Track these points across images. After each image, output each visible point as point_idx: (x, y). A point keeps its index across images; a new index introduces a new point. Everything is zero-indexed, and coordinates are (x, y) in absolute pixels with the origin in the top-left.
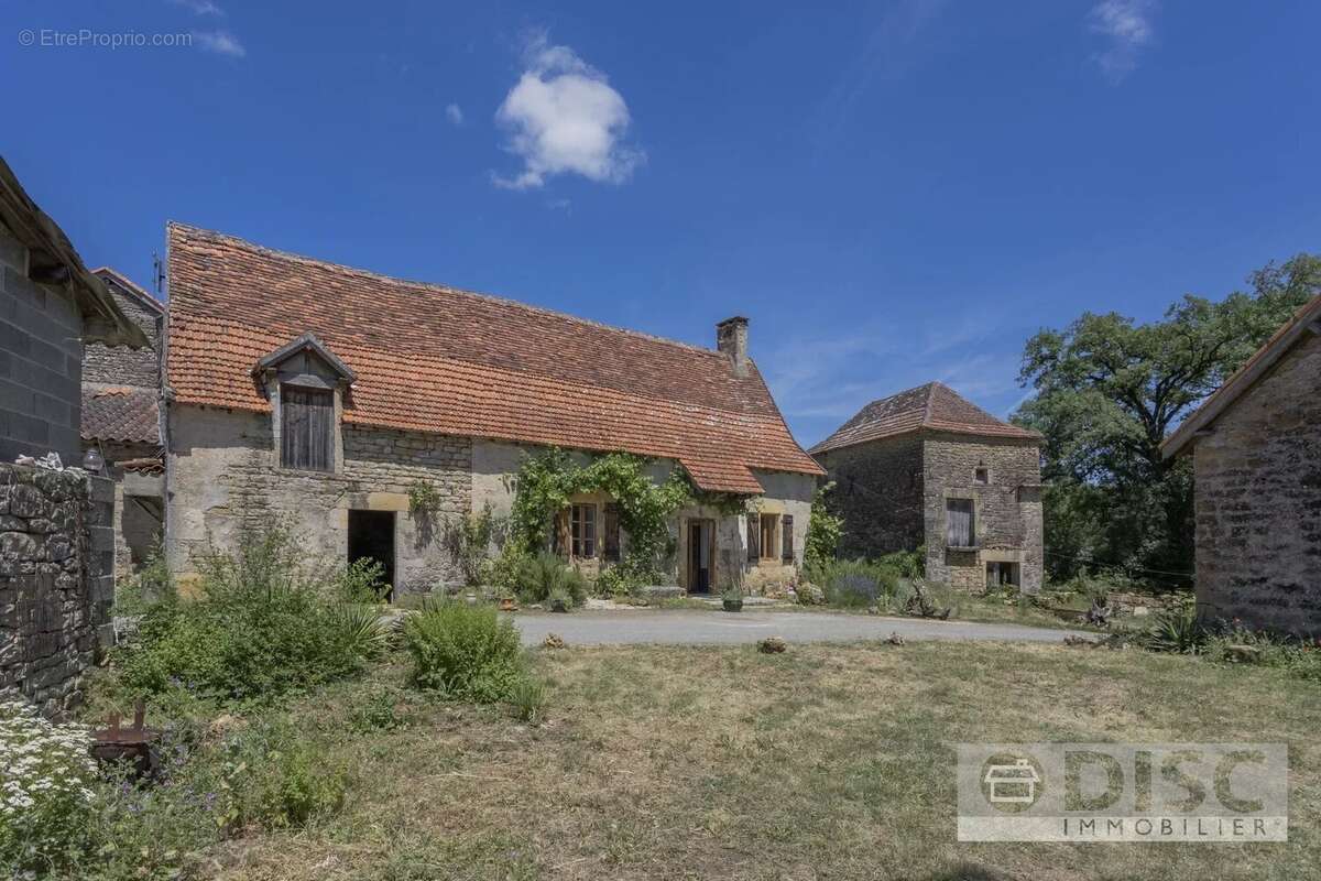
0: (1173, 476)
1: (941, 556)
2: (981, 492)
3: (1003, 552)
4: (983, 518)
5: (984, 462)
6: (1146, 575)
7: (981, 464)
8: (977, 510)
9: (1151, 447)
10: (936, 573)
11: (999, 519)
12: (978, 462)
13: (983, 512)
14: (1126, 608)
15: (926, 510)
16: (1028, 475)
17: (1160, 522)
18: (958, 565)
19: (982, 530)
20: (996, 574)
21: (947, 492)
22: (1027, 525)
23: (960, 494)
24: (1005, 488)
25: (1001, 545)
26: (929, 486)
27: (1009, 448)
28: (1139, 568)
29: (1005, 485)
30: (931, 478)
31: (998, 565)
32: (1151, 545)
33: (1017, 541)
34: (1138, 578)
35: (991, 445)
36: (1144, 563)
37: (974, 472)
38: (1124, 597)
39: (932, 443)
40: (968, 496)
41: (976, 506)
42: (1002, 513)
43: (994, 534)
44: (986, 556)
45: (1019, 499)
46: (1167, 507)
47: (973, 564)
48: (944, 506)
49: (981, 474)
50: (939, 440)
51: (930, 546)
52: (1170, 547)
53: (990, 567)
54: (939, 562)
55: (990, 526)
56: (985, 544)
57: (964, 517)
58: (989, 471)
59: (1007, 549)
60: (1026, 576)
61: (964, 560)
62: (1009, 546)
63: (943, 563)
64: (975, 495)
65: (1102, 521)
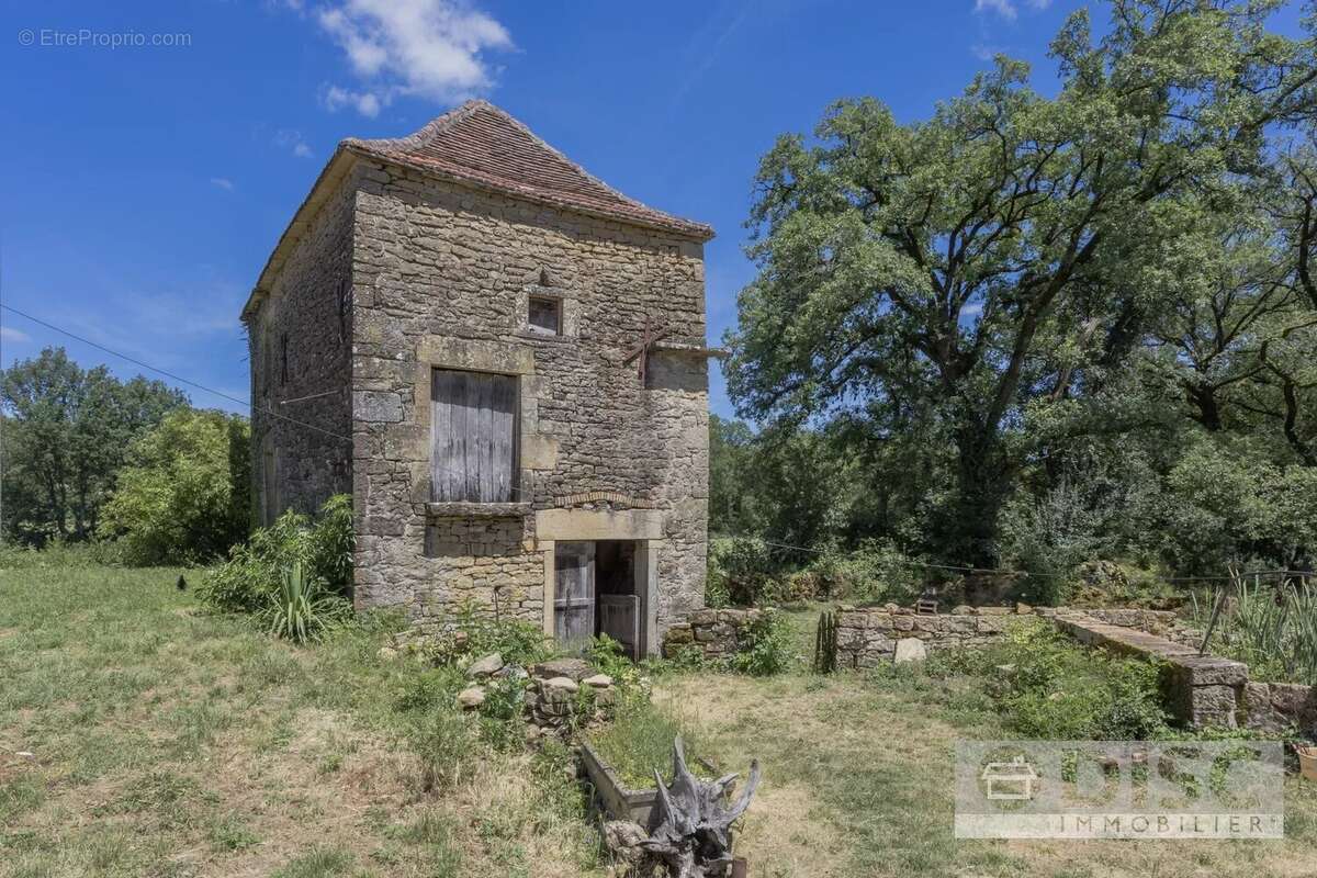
0: (971, 386)
1: (408, 529)
2: (545, 356)
3: (603, 514)
4: (547, 426)
5: (553, 277)
6: (927, 548)
7: (544, 281)
8: (529, 402)
9: (940, 337)
10: (392, 580)
11: (595, 430)
12: (536, 275)
13: (546, 411)
14: (878, 641)
15: (359, 397)
16: (673, 325)
17: (950, 461)
18: (465, 554)
19: (543, 458)
20: (586, 573)
21: (433, 349)
22: (669, 445)
23: (475, 357)
24: (613, 353)
25: (595, 496)
26: (369, 327)
27: (624, 252)
28: (915, 534)
29: (614, 343)
30: (378, 304)
31: (592, 550)
32: (936, 498)
33: (644, 486)
34: (915, 554)
35: (579, 236)
36: (925, 530)
37: (521, 301)
38: (877, 616)
39: (386, 202)
40: (500, 365)
41: (525, 390)
42: (603, 414)
43: (578, 469)
44: (553, 526)
45: (648, 380)
46: (960, 436)
47: (513, 549)
48: (423, 389)
49: (545, 309)
50: (411, 199)
51: (374, 500)
52: (964, 501)
53: (567, 557)
54: (404, 547)
55: (568, 449)
56: (553, 494)
57: (489, 422)
58: (567, 303)
59: (615, 507)
60: (664, 572)
61: (488, 538)
62: (620, 498)
63: (417, 548)
64: (524, 363)
65: (866, 461)
